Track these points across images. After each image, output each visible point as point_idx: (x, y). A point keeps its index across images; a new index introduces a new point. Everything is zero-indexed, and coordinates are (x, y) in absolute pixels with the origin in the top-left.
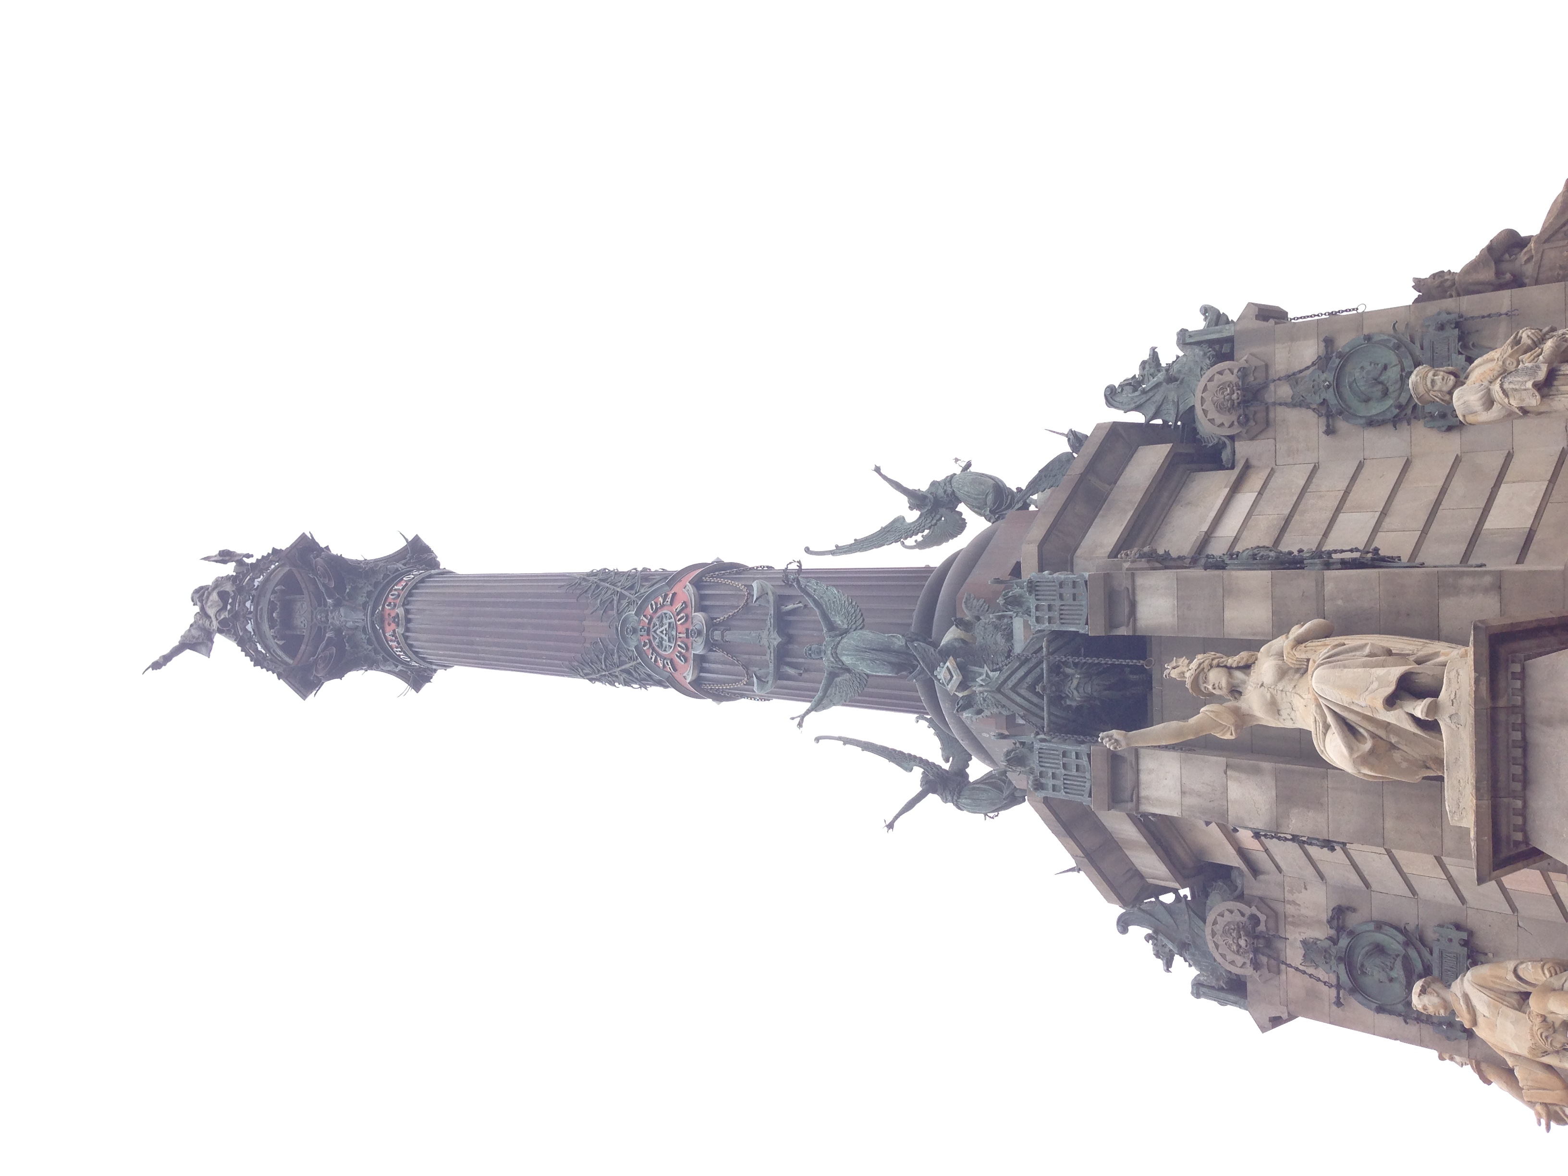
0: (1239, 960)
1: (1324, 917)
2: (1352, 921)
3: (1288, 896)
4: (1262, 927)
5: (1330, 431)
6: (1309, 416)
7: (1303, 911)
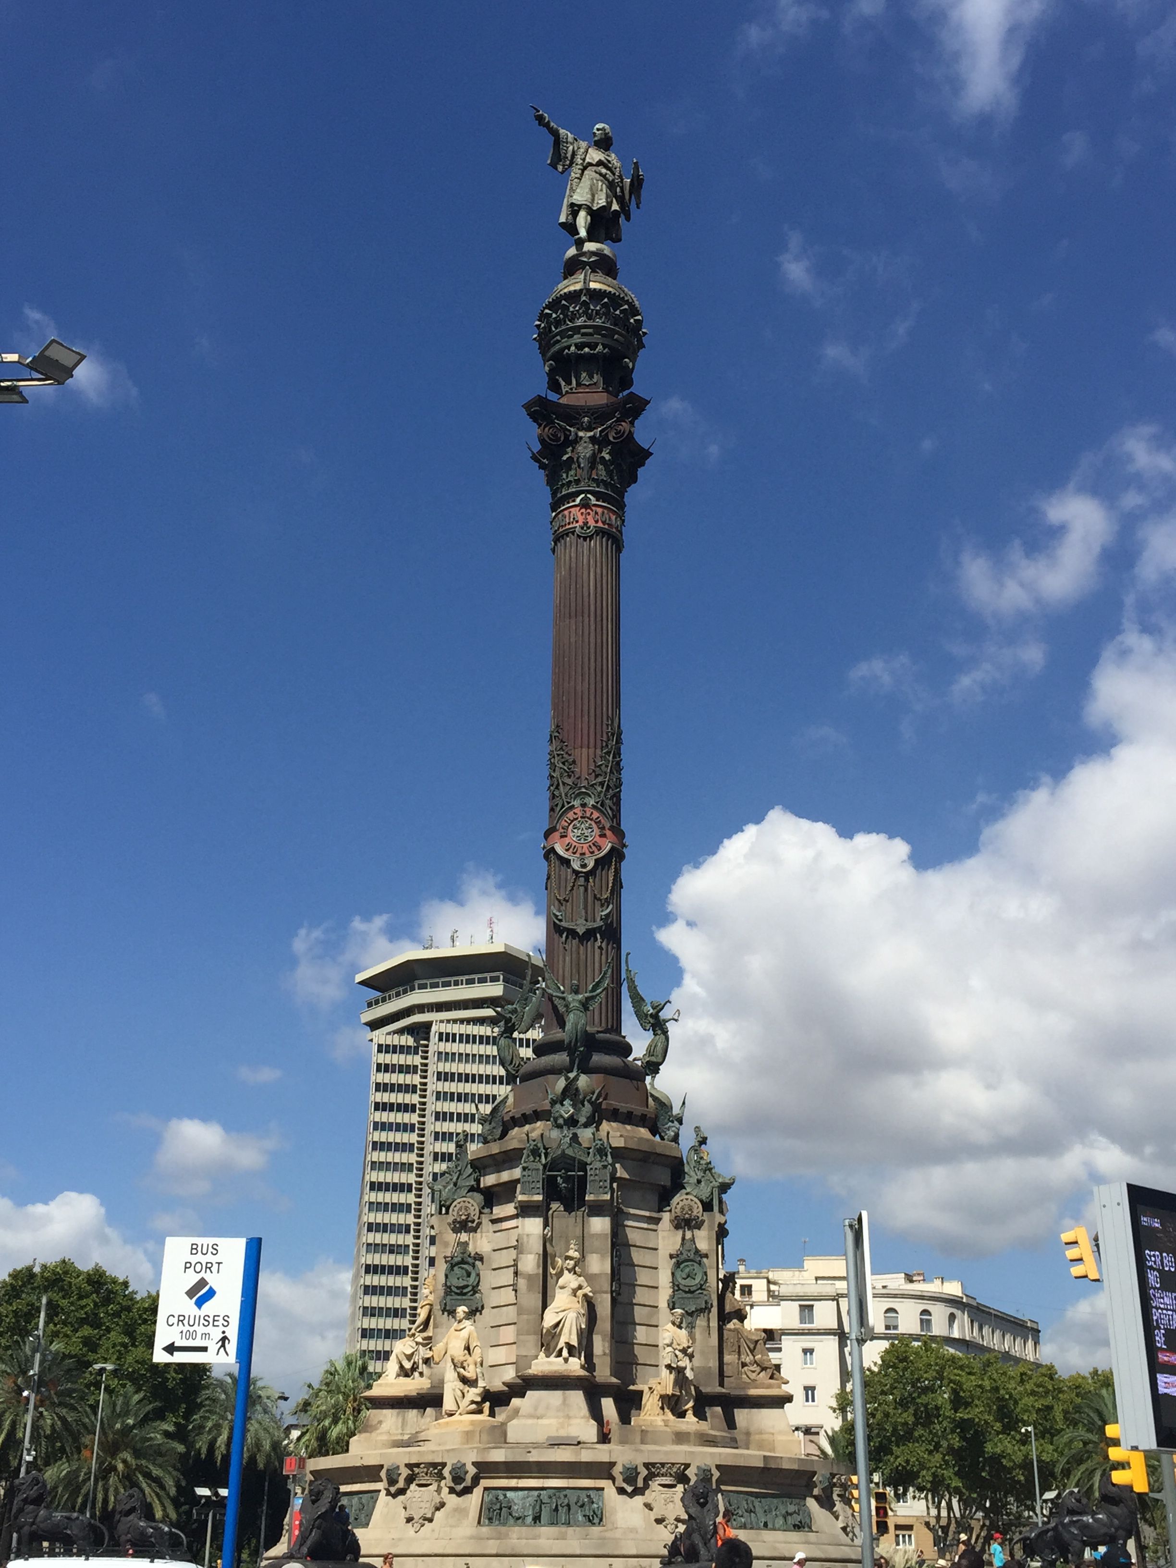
0: (455, 1213)
1: (478, 1250)
2: (478, 1263)
3: (484, 1234)
4: (470, 1224)
5: (671, 1256)
6: (678, 1246)
7: (479, 1241)
